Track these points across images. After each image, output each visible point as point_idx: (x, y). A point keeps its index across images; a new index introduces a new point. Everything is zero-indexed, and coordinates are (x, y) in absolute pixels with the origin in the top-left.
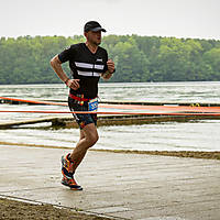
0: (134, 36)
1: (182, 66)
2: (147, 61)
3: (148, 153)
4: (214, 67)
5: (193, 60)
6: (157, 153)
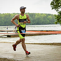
0: (29, 13)
2: (32, 19)
3: (32, 44)
5: (44, 19)
6: (35, 44)
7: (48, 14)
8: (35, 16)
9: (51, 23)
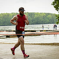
0: (28, 13)
1: (40, 20)
2: (31, 19)
4: (49, 20)
5: (43, 18)
6: (35, 44)
7: (48, 13)
8: (34, 15)
9: (50, 22)
